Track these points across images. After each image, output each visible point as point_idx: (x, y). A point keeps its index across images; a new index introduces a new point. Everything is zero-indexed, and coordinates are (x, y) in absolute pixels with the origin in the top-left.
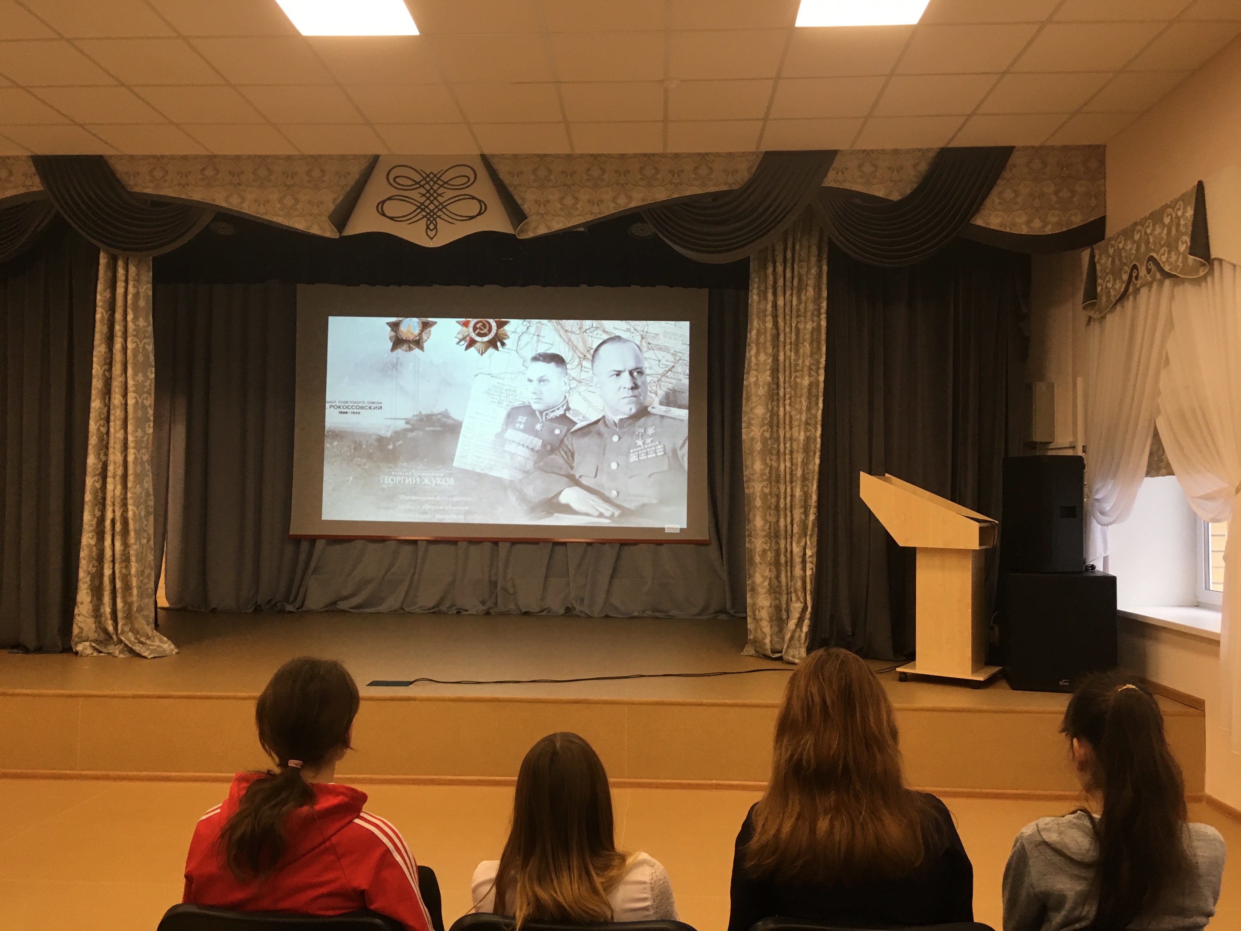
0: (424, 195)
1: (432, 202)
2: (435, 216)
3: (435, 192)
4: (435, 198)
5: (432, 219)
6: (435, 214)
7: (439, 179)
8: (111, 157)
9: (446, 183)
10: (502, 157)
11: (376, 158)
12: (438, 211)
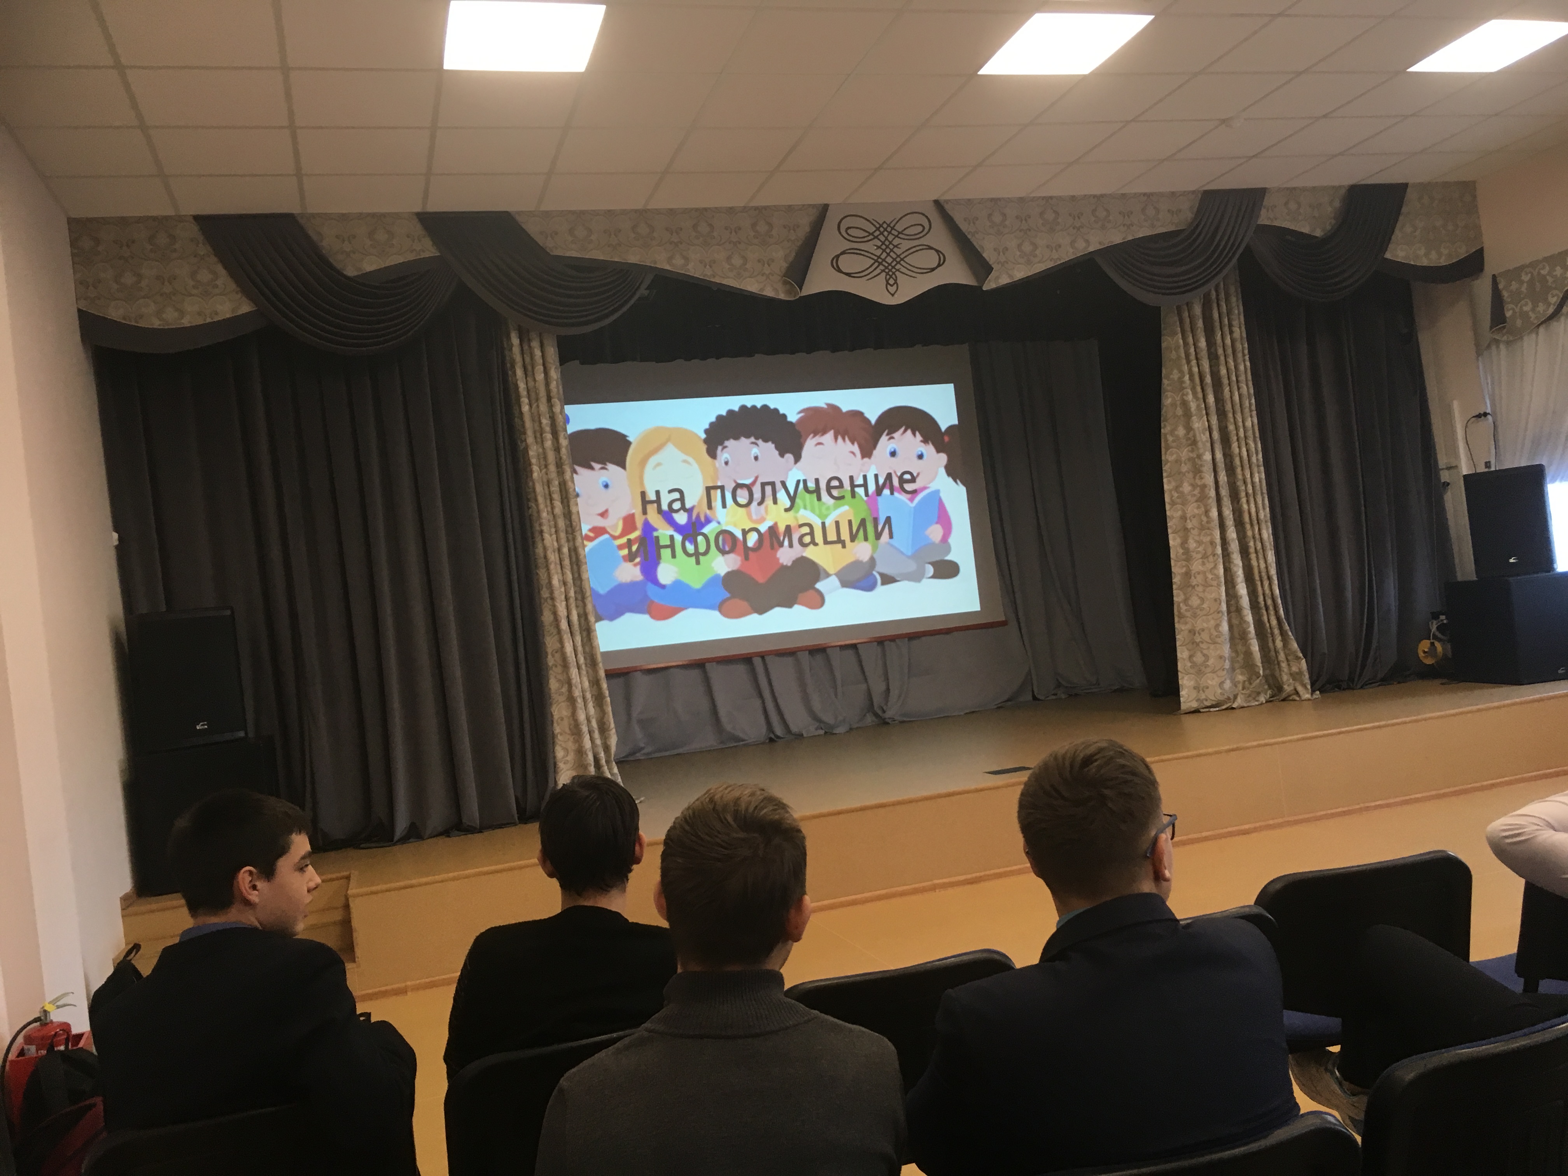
0: (879, 247)
1: (888, 254)
2: (894, 270)
3: (890, 243)
4: (892, 250)
5: (891, 273)
6: (893, 267)
7: (893, 228)
8: (519, 213)
9: (899, 233)
10: (956, 202)
11: (825, 208)
12: (896, 265)
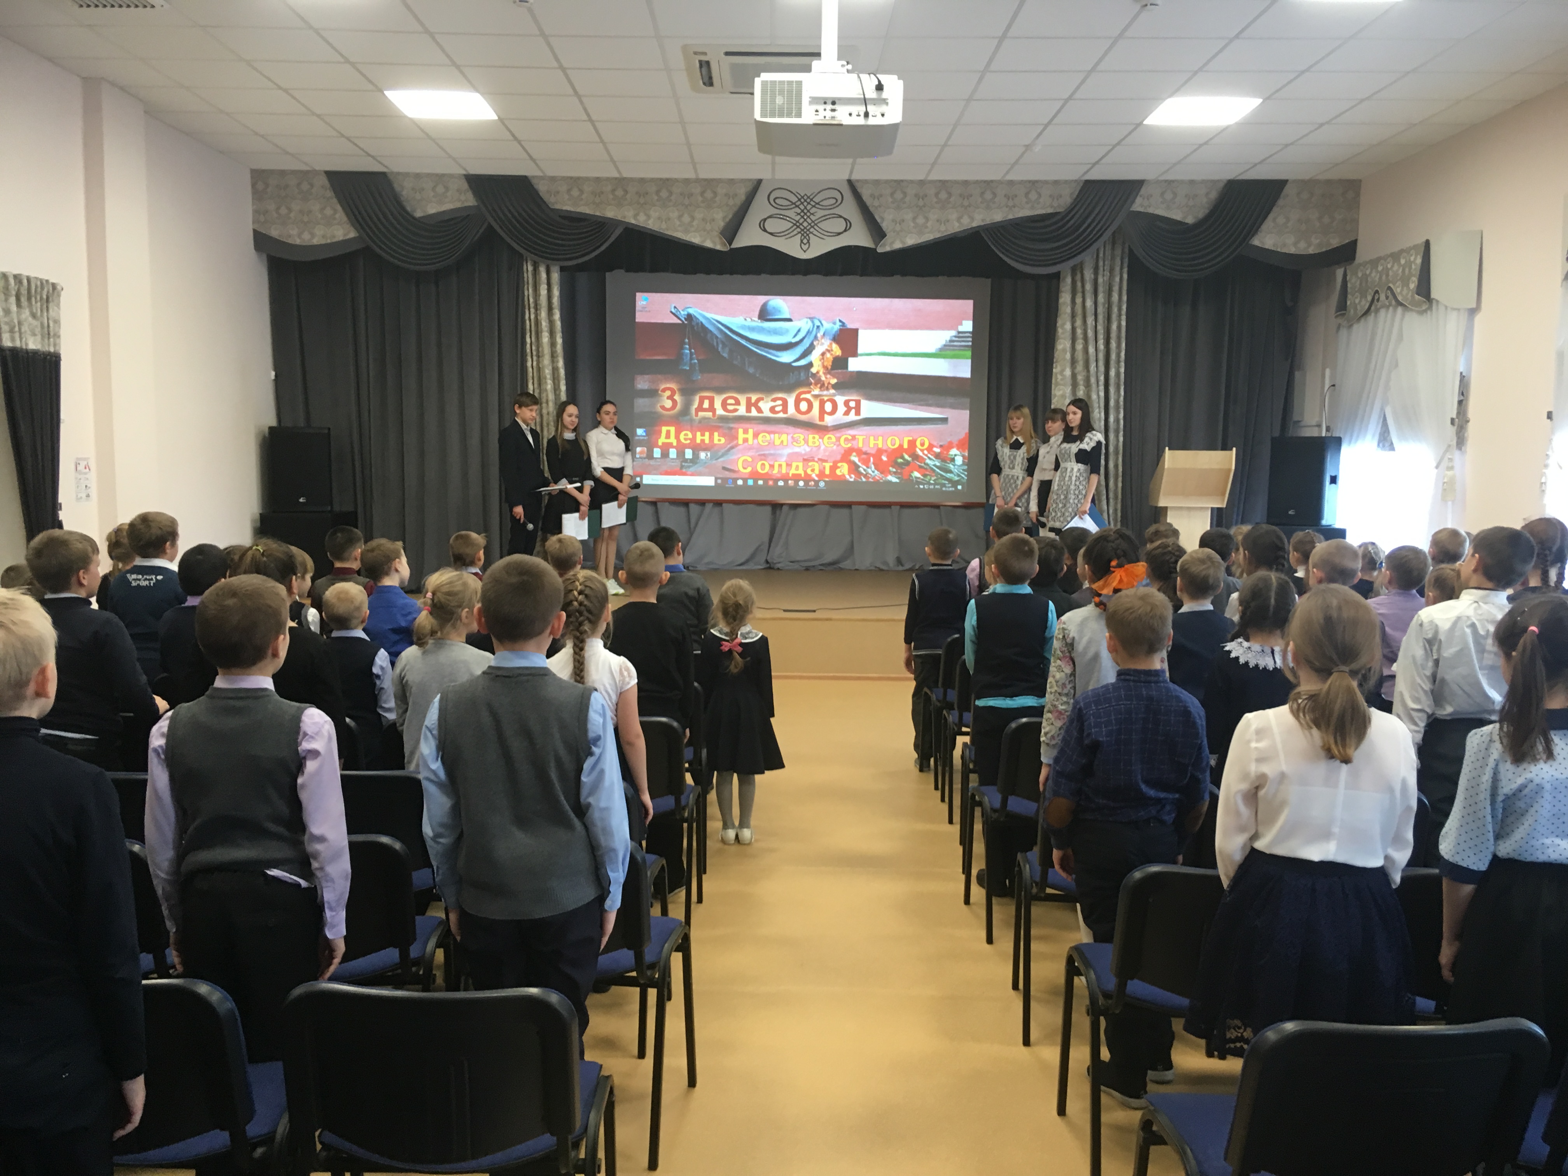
0: (799, 214)
1: (805, 220)
2: (808, 232)
3: (808, 211)
4: (808, 217)
5: (805, 235)
6: (808, 230)
7: (812, 200)
8: (533, 177)
9: (818, 204)
10: (866, 182)
11: (760, 182)
12: (810, 228)
